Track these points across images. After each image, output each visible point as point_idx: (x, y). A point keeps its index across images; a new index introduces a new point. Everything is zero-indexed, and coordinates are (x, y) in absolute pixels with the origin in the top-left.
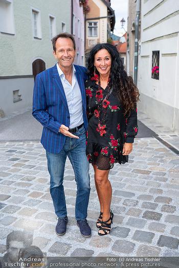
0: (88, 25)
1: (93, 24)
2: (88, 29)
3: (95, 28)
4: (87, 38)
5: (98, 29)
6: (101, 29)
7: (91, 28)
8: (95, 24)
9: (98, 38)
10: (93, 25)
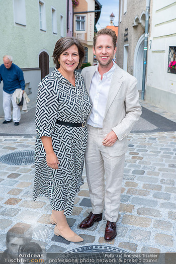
0: (75, 19)
1: (81, 17)
2: (75, 23)
3: (83, 23)
4: (75, 31)
5: (86, 23)
6: (89, 23)
7: (78, 22)
8: (83, 18)
9: (86, 32)
10: (81, 20)
